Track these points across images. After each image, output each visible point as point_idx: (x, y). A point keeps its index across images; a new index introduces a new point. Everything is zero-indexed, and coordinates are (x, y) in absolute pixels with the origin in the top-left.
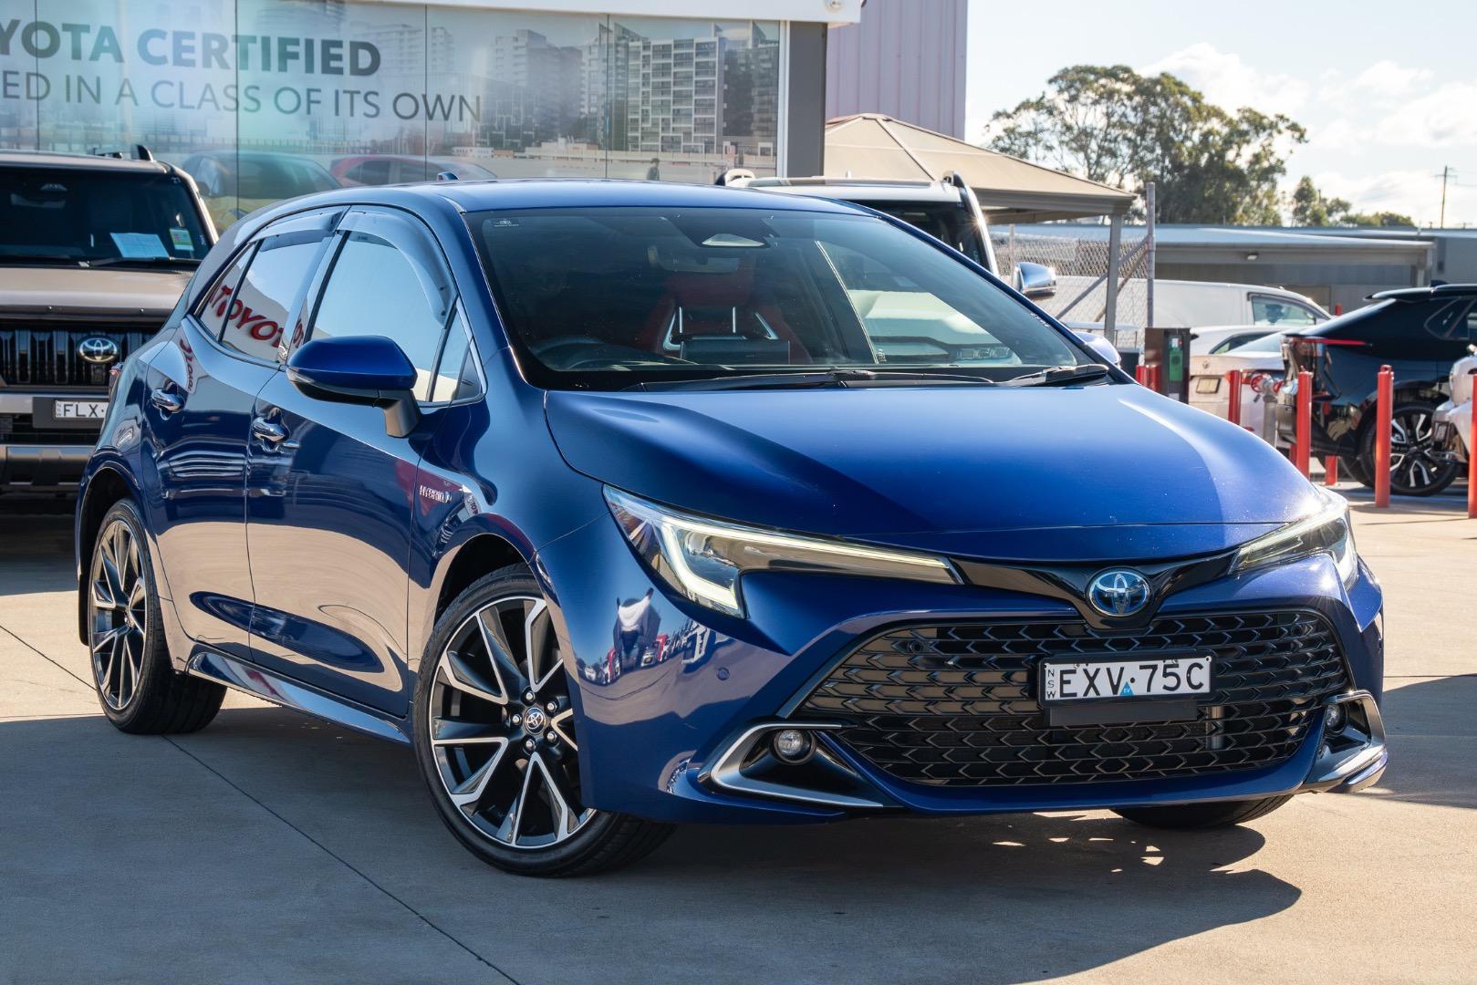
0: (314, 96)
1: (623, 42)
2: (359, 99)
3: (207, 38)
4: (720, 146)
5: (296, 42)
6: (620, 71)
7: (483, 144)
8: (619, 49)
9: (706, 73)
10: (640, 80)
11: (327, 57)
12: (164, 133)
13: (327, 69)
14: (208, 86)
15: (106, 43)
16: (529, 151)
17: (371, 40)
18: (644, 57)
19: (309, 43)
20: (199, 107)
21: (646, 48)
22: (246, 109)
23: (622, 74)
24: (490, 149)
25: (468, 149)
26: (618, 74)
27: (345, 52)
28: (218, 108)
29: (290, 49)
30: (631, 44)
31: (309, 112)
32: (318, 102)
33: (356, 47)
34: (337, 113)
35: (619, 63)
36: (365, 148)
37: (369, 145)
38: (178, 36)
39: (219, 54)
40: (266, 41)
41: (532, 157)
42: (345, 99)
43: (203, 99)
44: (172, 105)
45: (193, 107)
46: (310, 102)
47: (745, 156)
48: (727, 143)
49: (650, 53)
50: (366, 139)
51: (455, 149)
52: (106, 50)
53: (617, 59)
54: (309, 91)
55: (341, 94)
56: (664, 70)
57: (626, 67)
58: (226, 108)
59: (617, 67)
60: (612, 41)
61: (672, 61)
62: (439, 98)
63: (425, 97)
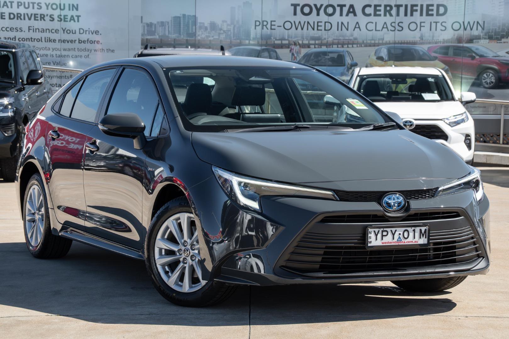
0: (422, 24)
2: (439, 25)
3: (386, 6)
5: (417, 6)
7: (485, 39)
11: (428, 10)
12: (369, 40)
13: (428, 15)
14: (385, 23)
15: (351, 10)
16: (503, 40)
17: (445, 3)
19: (422, 6)
20: (382, 30)
22: (398, 30)
24: (488, 41)
25: (479, 40)
27: (435, 8)
28: (388, 30)
29: (415, 8)
31: (420, 30)
32: (424, 26)
33: (438, 6)
34: (431, 30)
36: (440, 42)
37: (442, 41)
38: (376, 6)
39: (389, 12)
40: (406, 6)
41: (504, 42)
42: (434, 25)
43: (383, 28)
44: (372, 30)
45: (379, 31)
46: (421, 26)
50: (441, 38)
51: (474, 41)
52: (351, 12)
54: (421, 23)
55: (432, 23)
58: (391, 30)
62: (469, 23)
63: (464, 22)
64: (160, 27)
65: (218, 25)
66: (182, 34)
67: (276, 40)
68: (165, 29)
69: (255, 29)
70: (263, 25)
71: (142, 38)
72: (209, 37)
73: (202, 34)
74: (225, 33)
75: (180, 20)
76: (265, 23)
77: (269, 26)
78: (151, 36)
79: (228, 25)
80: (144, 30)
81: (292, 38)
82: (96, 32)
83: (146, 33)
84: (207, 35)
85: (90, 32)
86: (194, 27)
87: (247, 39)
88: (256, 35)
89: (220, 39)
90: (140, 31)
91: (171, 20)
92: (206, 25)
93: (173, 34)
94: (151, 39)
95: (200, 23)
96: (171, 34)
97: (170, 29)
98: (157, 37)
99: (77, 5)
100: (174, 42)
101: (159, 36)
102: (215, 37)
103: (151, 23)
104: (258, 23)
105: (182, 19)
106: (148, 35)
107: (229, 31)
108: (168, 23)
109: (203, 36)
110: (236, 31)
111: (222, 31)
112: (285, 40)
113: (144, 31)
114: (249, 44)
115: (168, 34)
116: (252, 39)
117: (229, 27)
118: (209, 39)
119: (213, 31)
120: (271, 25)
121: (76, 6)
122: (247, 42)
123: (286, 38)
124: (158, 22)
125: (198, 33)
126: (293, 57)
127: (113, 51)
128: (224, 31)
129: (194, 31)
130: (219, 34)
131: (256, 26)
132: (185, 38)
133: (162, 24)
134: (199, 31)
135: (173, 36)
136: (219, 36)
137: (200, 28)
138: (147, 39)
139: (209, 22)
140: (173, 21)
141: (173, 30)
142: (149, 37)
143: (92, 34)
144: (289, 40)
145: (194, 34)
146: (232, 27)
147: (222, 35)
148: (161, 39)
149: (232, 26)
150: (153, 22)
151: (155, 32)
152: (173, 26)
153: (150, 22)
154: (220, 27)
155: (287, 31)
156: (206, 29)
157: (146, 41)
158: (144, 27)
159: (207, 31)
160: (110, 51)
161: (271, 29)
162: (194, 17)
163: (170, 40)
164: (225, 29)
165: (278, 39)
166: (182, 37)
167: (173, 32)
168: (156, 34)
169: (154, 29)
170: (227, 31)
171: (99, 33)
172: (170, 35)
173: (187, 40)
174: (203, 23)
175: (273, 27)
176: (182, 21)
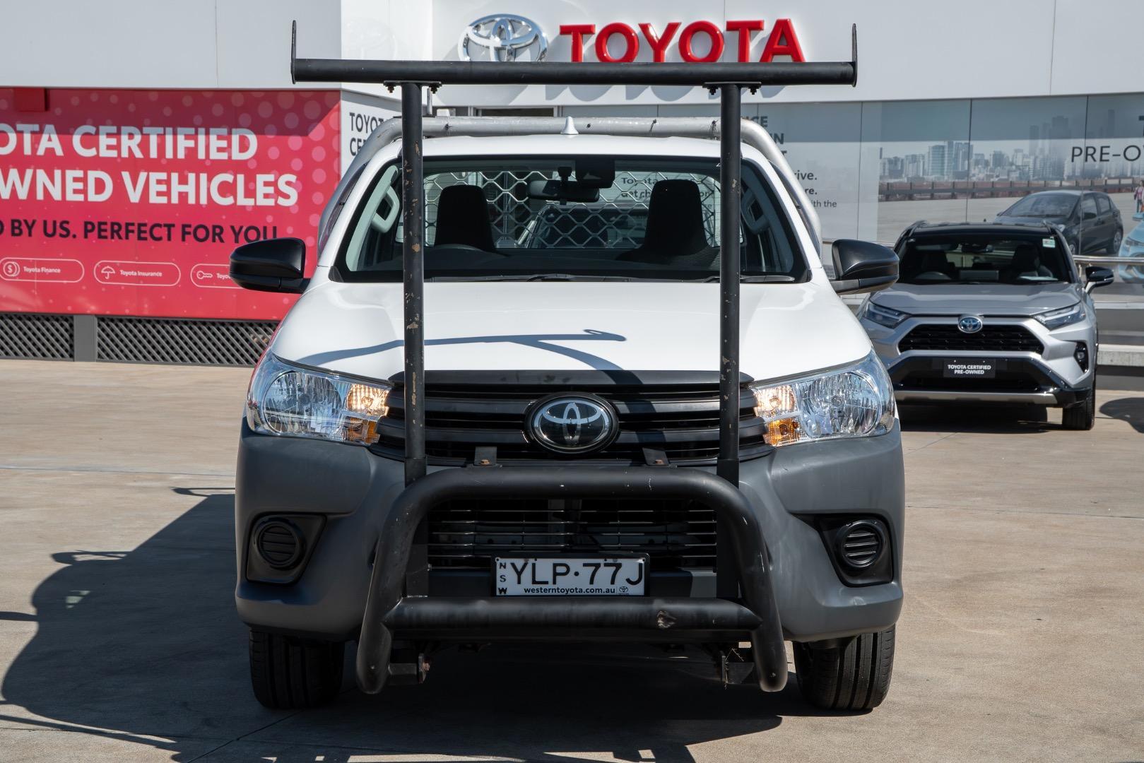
64: (910, 163)
65: (1008, 157)
66: (945, 173)
67: (1110, 178)
68: (918, 167)
69: (1073, 161)
70: (1087, 155)
71: (881, 182)
72: (992, 177)
73: (980, 172)
74: (1020, 169)
75: (943, 151)
76: (1090, 151)
77: (1097, 156)
78: (895, 178)
79: (1024, 156)
80: (884, 170)
81: (1138, 174)
82: (808, 176)
83: (887, 174)
84: (988, 173)
85: (800, 175)
86: (967, 162)
87: (1057, 179)
88: (1074, 172)
89: (1010, 180)
90: (879, 172)
91: (929, 153)
92: (987, 157)
93: (932, 175)
94: (896, 183)
95: (976, 155)
96: (928, 175)
97: (926, 166)
98: (905, 180)
99: (782, 135)
100: (933, 187)
101: (908, 179)
102: (1001, 177)
103: (896, 158)
104: (1077, 152)
105: (946, 149)
106: (891, 178)
107: (1026, 166)
108: (923, 157)
109: (981, 176)
110: (1038, 166)
111: (1014, 167)
112: (1126, 177)
113: (884, 172)
114: (1061, 187)
115: (923, 174)
116: (1065, 178)
117: (1025, 160)
118: (992, 180)
119: (999, 168)
120: (1102, 154)
121: (780, 136)
122: (1057, 183)
123: (1129, 174)
124: (907, 156)
125: (973, 171)
126: (1140, 206)
127: (834, 204)
128: (1018, 167)
129: (966, 168)
130: (1009, 172)
131: (1073, 156)
132: (951, 180)
133: (914, 159)
134: (975, 169)
135: (931, 178)
136: (1008, 175)
137: (977, 163)
138: (888, 184)
139: (992, 153)
140: (931, 153)
141: (930, 168)
142: (892, 181)
143: (803, 178)
144: (1133, 178)
145: (967, 174)
146: (1031, 160)
147: (1013, 173)
148: (911, 184)
149: (1032, 158)
150: (899, 156)
151: (902, 171)
152: (931, 162)
153: (895, 156)
154: (1011, 160)
155: (1129, 162)
156: (987, 163)
157: (886, 187)
158: (884, 164)
159: (989, 168)
160: (829, 205)
161: (1101, 160)
162: (967, 145)
163: (925, 183)
164: (1019, 163)
165: (1113, 176)
166: (946, 178)
167: (930, 171)
168: (904, 175)
169: (899, 168)
170: (1022, 166)
171: (814, 177)
172: (925, 177)
173: (954, 183)
174: (983, 155)
175: (1105, 157)
176: (946, 152)
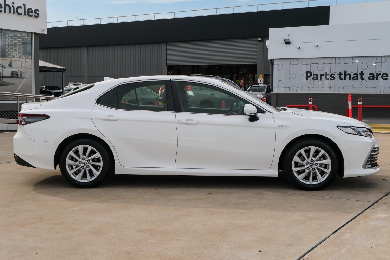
1: (4, 35)
4: (22, 57)
6: (4, 41)
8: (4, 36)
9: (19, 42)
10: (8, 43)
18: (8, 38)
21: (9, 36)
23: (5, 42)
26: (4, 42)
30: (6, 36)
35: (4, 39)
47: (27, 59)
48: (23, 57)
49: (9, 38)
53: (3, 39)
56: (12, 41)
57: (5, 40)
59: (4, 40)
60: (2, 35)
61: (13, 39)
